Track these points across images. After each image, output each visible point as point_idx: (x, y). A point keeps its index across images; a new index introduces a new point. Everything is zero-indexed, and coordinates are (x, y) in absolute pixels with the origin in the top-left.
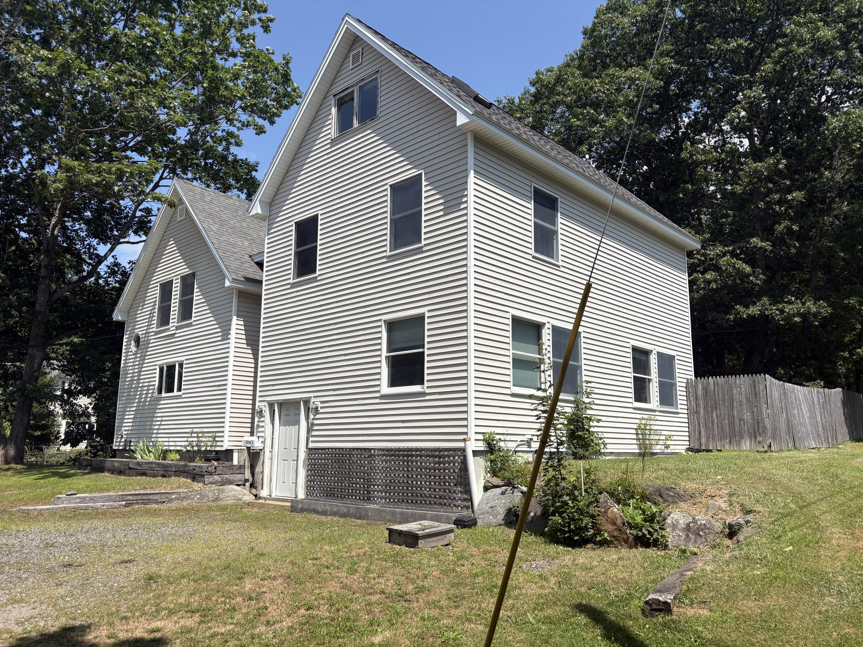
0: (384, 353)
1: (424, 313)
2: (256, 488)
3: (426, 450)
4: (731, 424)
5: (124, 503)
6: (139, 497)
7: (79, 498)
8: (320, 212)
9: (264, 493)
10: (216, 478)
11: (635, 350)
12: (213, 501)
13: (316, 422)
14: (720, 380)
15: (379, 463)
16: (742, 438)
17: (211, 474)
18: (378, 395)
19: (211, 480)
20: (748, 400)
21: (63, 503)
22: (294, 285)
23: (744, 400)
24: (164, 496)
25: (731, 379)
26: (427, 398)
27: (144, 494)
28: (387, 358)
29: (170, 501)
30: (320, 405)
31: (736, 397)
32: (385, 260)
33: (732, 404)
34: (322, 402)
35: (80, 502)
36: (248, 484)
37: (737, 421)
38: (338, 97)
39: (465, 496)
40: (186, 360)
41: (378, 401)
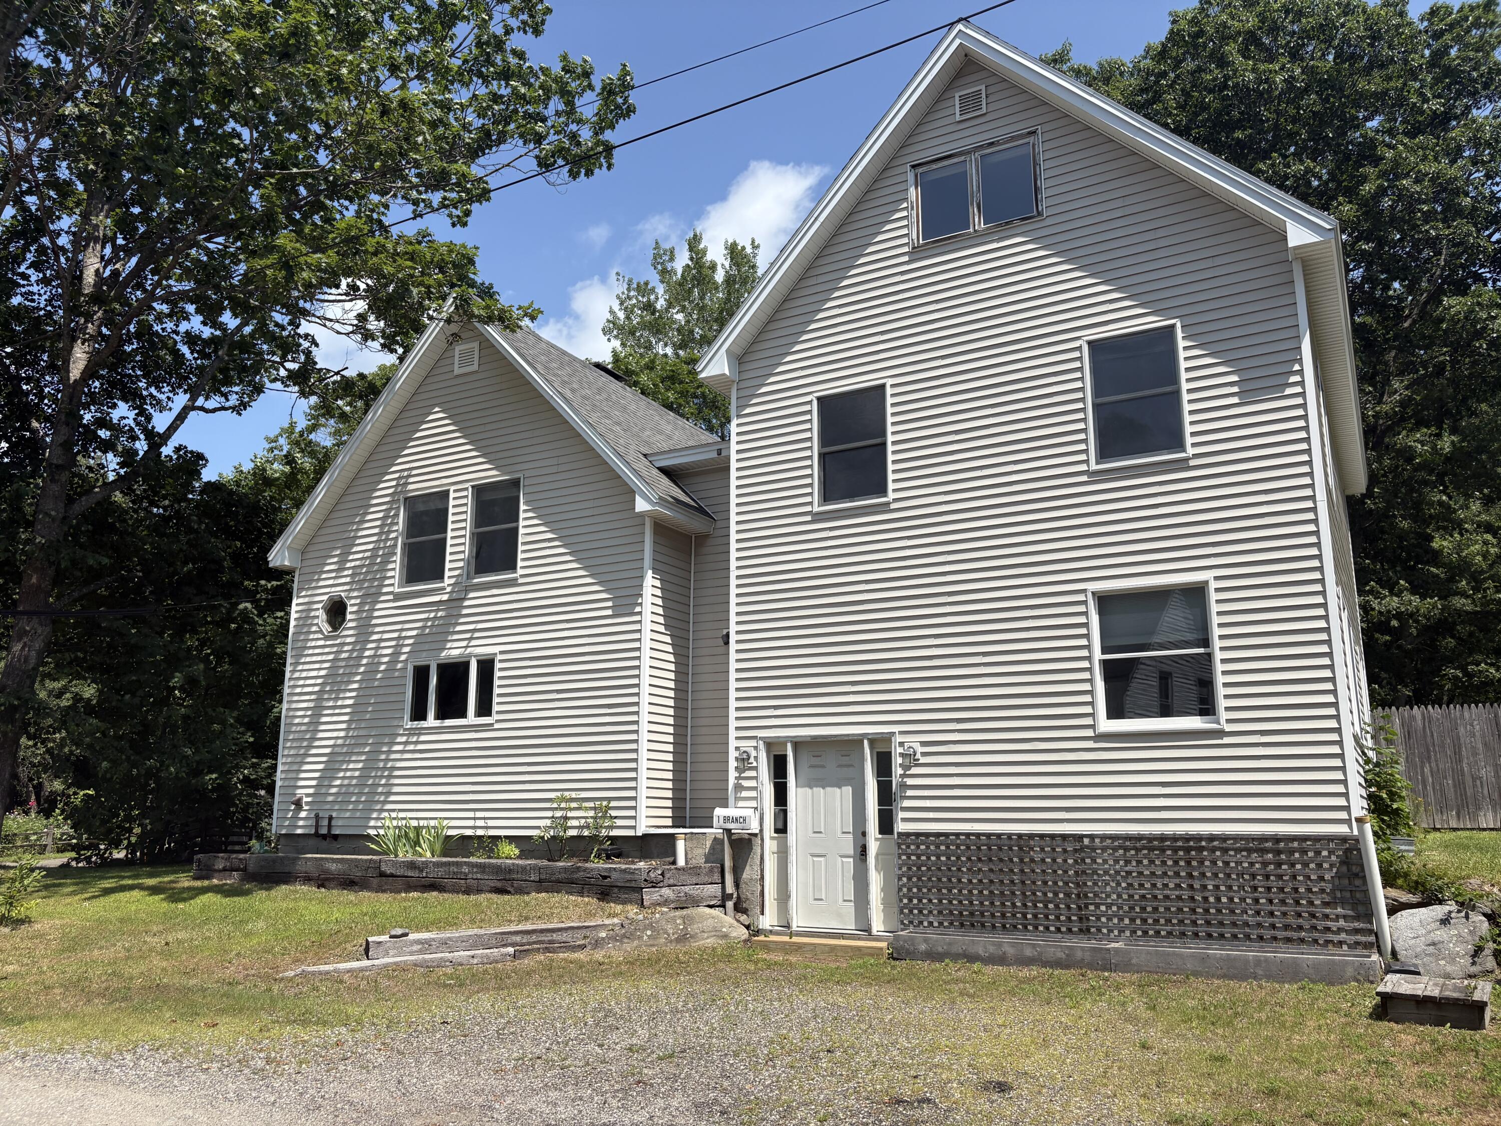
0: (1098, 655)
1: (1207, 582)
2: (745, 911)
3: (1237, 838)
4: (1460, 785)
5: (511, 950)
6: (534, 938)
7: (418, 942)
8: (890, 382)
9: (768, 920)
10: (666, 892)
12: (678, 940)
13: (910, 781)
15: (1105, 862)
16: (1478, 808)
17: (654, 884)
18: (1090, 733)
19: (656, 897)
20: (1485, 744)
21: (387, 954)
22: (818, 517)
23: (1480, 746)
24: (579, 934)
25: (1455, 710)
26: (1227, 740)
27: (542, 931)
28: (1105, 664)
29: (598, 944)
30: (920, 749)
32: (1084, 478)
34: (924, 744)
35: (420, 952)
36: (730, 904)
37: (1469, 780)
38: (920, 170)
39: (1358, 925)
40: (502, 652)
41: (1090, 744)
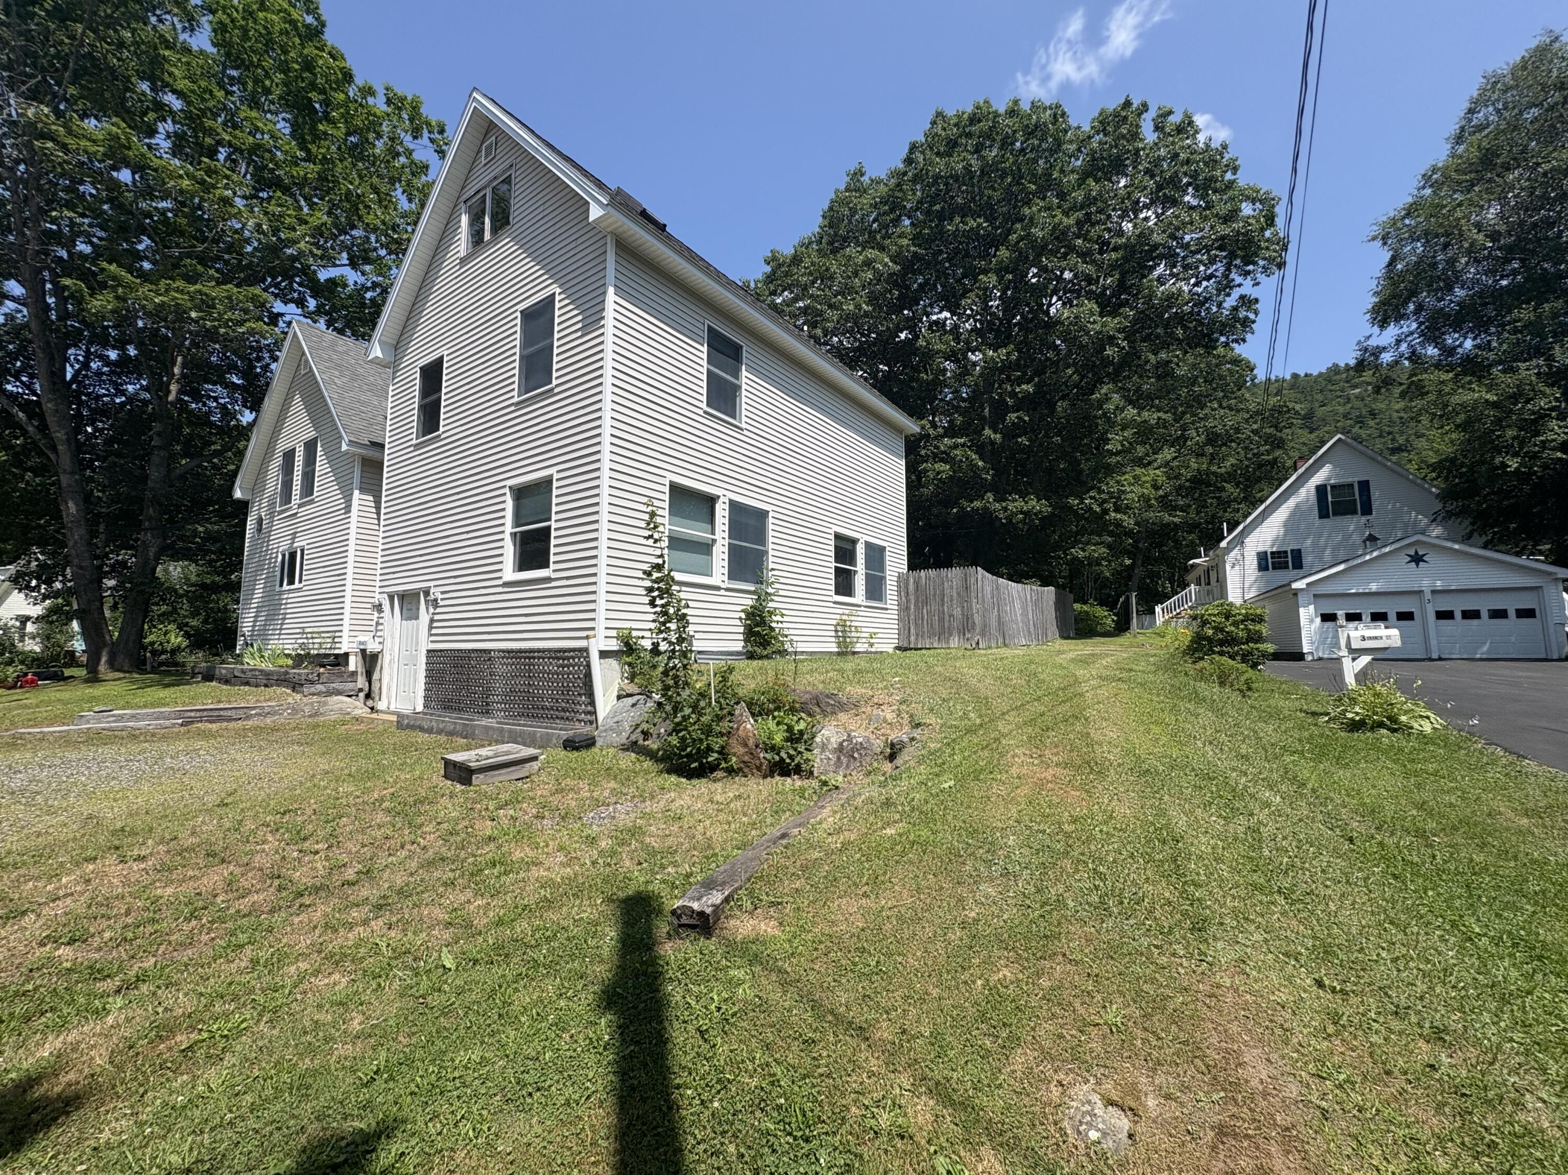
0: (509, 528)
1: (552, 476)
2: (373, 699)
3: (549, 650)
4: (942, 620)
5: (180, 721)
6: (205, 713)
7: (113, 716)
8: (446, 353)
9: (382, 705)
10: (320, 687)
11: (838, 537)
12: (310, 716)
13: (436, 617)
14: (932, 573)
15: (500, 668)
16: (951, 634)
17: (312, 682)
18: (500, 582)
19: (312, 690)
20: (958, 594)
21: (88, 722)
22: (417, 447)
23: (955, 594)
24: (241, 712)
25: (944, 572)
26: (553, 584)
27: (211, 710)
29: (248, 717)
30: (440, 596)
31: (947, 591)
32: (513, 408)
33: (943, 600)
34: (443, 593)
35: (115, 721)
36: (362, 695)
37: (947, 618)
38: (469, 204)
39: (589, 708)
40: (309, 544)
41: (500, 590)
